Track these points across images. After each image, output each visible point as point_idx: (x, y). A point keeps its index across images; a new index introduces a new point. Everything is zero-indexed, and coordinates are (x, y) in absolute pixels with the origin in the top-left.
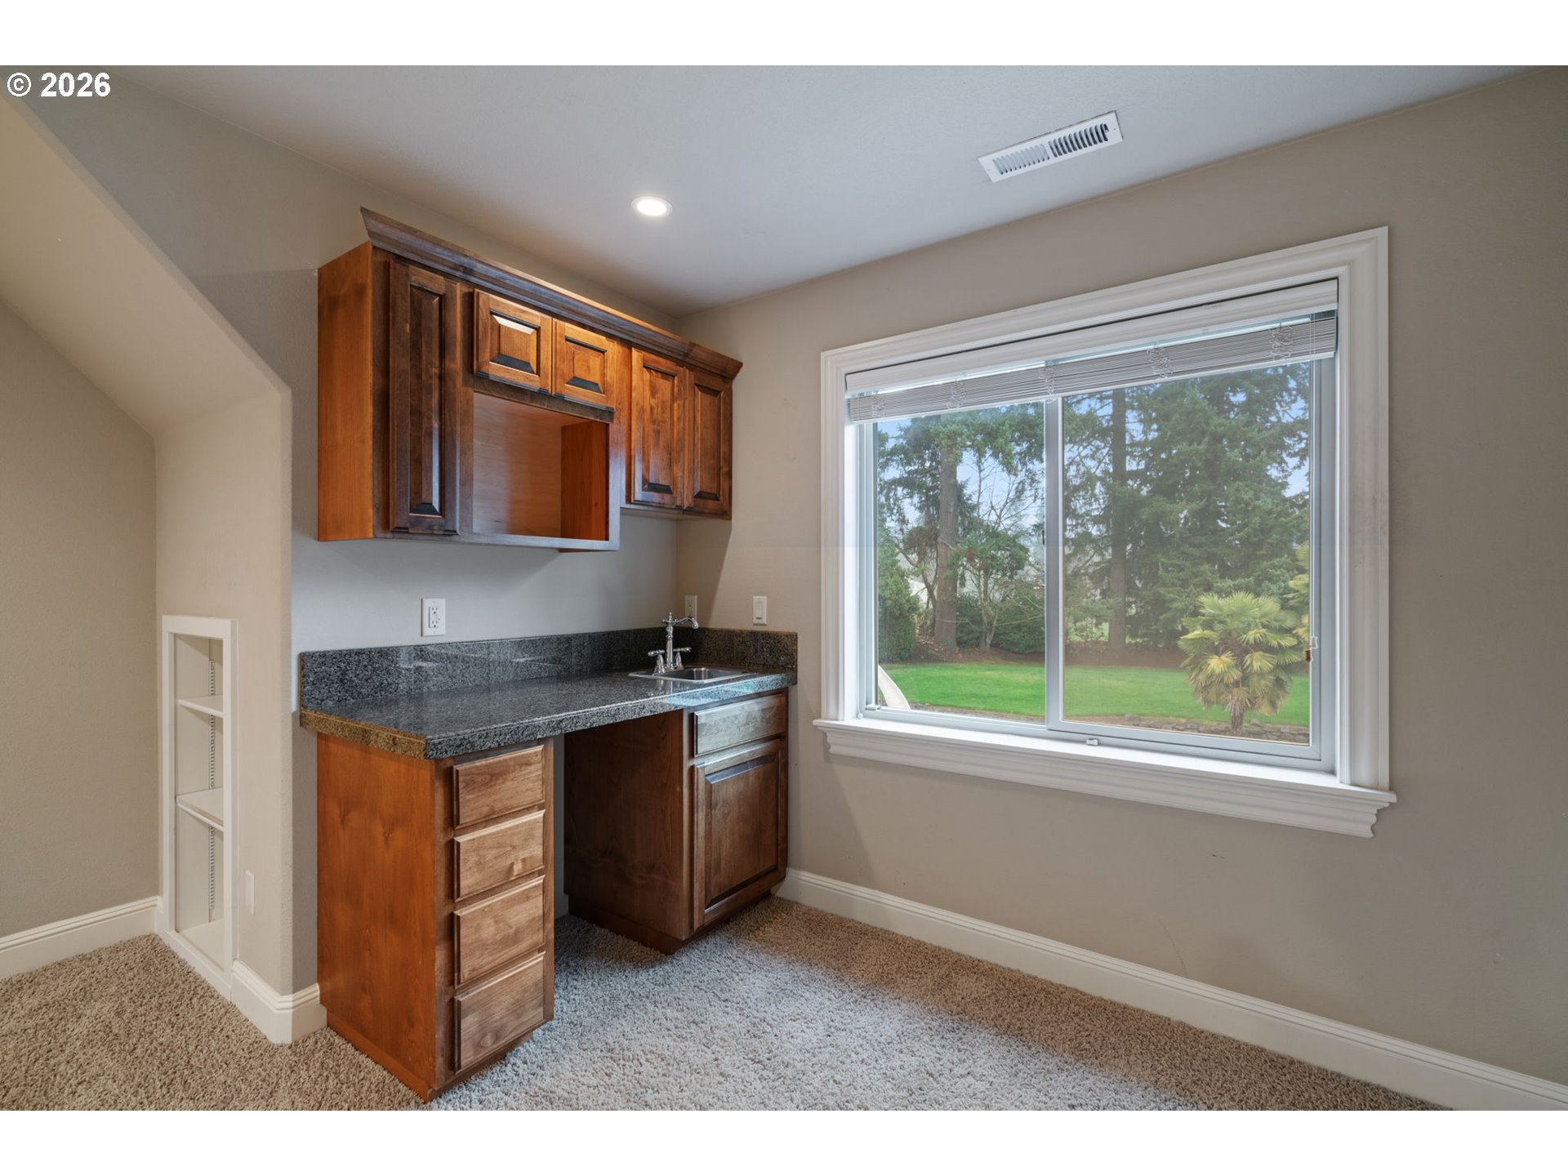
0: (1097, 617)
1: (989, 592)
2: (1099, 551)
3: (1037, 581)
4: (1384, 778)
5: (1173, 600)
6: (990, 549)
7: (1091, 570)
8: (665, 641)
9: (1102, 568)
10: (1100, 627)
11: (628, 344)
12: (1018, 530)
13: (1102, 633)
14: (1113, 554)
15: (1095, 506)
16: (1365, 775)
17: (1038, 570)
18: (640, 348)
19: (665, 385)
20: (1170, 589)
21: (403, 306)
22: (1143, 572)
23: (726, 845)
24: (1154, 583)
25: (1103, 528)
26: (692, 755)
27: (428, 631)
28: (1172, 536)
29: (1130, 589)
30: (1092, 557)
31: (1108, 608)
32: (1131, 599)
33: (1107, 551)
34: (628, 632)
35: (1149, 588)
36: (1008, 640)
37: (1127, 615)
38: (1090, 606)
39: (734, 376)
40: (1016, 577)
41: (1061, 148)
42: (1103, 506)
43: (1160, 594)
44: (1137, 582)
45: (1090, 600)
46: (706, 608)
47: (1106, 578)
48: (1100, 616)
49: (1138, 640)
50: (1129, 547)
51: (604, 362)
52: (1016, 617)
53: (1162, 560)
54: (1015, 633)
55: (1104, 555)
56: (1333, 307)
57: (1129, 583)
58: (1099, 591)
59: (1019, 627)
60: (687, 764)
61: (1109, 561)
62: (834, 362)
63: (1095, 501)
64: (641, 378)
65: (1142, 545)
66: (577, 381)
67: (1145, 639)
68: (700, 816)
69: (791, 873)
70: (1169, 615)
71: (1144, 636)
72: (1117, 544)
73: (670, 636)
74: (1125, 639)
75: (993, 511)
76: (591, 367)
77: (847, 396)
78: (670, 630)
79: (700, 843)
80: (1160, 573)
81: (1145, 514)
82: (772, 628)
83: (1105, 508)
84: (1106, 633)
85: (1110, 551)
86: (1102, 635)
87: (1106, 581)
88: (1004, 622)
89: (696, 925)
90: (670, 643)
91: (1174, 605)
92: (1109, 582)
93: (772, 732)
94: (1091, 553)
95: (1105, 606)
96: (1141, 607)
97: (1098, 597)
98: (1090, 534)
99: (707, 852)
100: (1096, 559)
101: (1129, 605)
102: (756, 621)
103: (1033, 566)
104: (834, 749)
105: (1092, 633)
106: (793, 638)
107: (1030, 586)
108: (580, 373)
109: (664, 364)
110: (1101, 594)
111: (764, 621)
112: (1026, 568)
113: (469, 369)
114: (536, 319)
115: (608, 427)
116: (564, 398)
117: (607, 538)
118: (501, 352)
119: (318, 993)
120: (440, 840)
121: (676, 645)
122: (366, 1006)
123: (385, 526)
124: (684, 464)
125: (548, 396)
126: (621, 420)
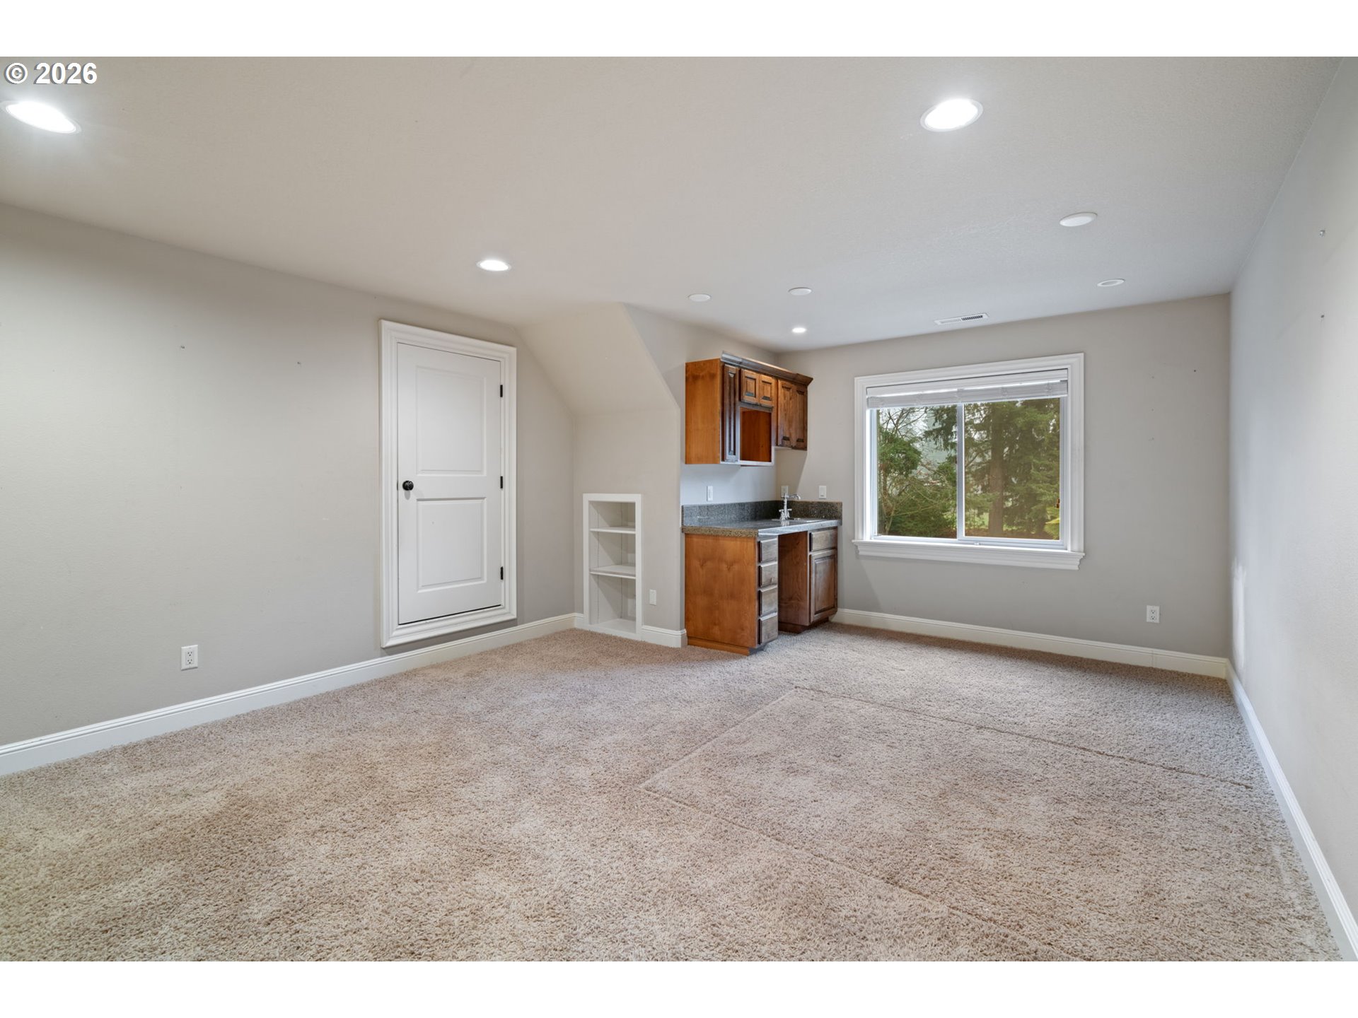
0: (978, 508)
1: (887, 487)
2: (981, 453)
3: (928, 478)
4: (1082, 549)
5: (1042, 494)
6: (889, 452)
7: (973, 469)
8: (783, 505)
9: (983, 468)
10: (981, 516)
11: (777, 378)
12: (912, 436)
13: (983, 522)
14: (993, 456)
15: (977, 415)
16: (1076, 548)
17: (929, 469)
18: (782, 379)
19: (788, 393)
20: (1041, 485)
21: (727, 380)
22: (1018, 471)
23: (820, 592)
24: (1027, 480)
25: (984, 434)
26: (810, 550)
27: (709, 499)
28: (1043, 440)
29: (1007, 485)
30: (974, 458)
31: (988, 501)
32: (1008, 494)
33: (987, 453)
34: (762, 502)
35: (1023, 484)
36: (903, 528)
37: (1004, 507)
38: (973, 499)
39: (808, 384)
40: (910, 476)
41: (964, 319)
42: (984, 416)
43: (1032, 489)
44: (1013, 479)
45: (972, 494)
46: (793, 491)
47: (987, 476)
48: (982, 507)
49: (1014, 528)
50: (1006, 450)
51: (771, 387)
52: (910, 509)
53: (1034, 460)
54: (909, 522)
55: (985, 457)
56: (1066, 379)
57: (1006, 481)
58: (980, 487)
59: (912, 517)
60: (809, 554)
61: (989, 462)
62: (861, 382)
63: (977, 411)
64: (781, 391)
65: (1017, 448)
66: (765, 398)
67: (1020, 527)
68: (813, 575)
69: (839, 610)
70: (1040, 506)
71: (1018, 524)
72: (996, 447)
73: (786, 503)
74: (1002, 527)
75: (891, 421)
76: (768, 391)
77: (867, 397)
78: (786, 501)
79: (813, 587)
80: (1032, 471)
81: (1020, 422)
82: (829, 500)
83: (985, 417)
84: (987, 523)
85: (990, 453)
86: (983, 523)
87: (987, 478)
88: (900, 512)
89: (812, 621)
90: (785, 507)
91: (1044, 499)
92: (989, 479)
93: (830, 546)
94: (974, 454)
95: (986, 499)
96: (1017, 500)
97: (980, 492)
98: (973, 439)
99: (816, 592)
100: (978, 460)
101: (1006, 498)
102: (820, 497)
103: (924, 466)
104: (861, 553)
105: (974, 522)
106: (841, 504)
107: (921, 482)
108: (766, 395)
109: (788, 384)
110: (982, 489)
111: (825, 497)
112: (919, 468)
113: (740, 400)
114: (754, 375)
115: (770, 414)
116: (761, 405)
117: (770, 461)
118: (747, 391)
119: (685, 631)
120: (757, 565)
121: (788, 508)
122: (716, 630)
123: (723, 460)
124: (794, 427)
125: (756, 405)
126: (775, 410)
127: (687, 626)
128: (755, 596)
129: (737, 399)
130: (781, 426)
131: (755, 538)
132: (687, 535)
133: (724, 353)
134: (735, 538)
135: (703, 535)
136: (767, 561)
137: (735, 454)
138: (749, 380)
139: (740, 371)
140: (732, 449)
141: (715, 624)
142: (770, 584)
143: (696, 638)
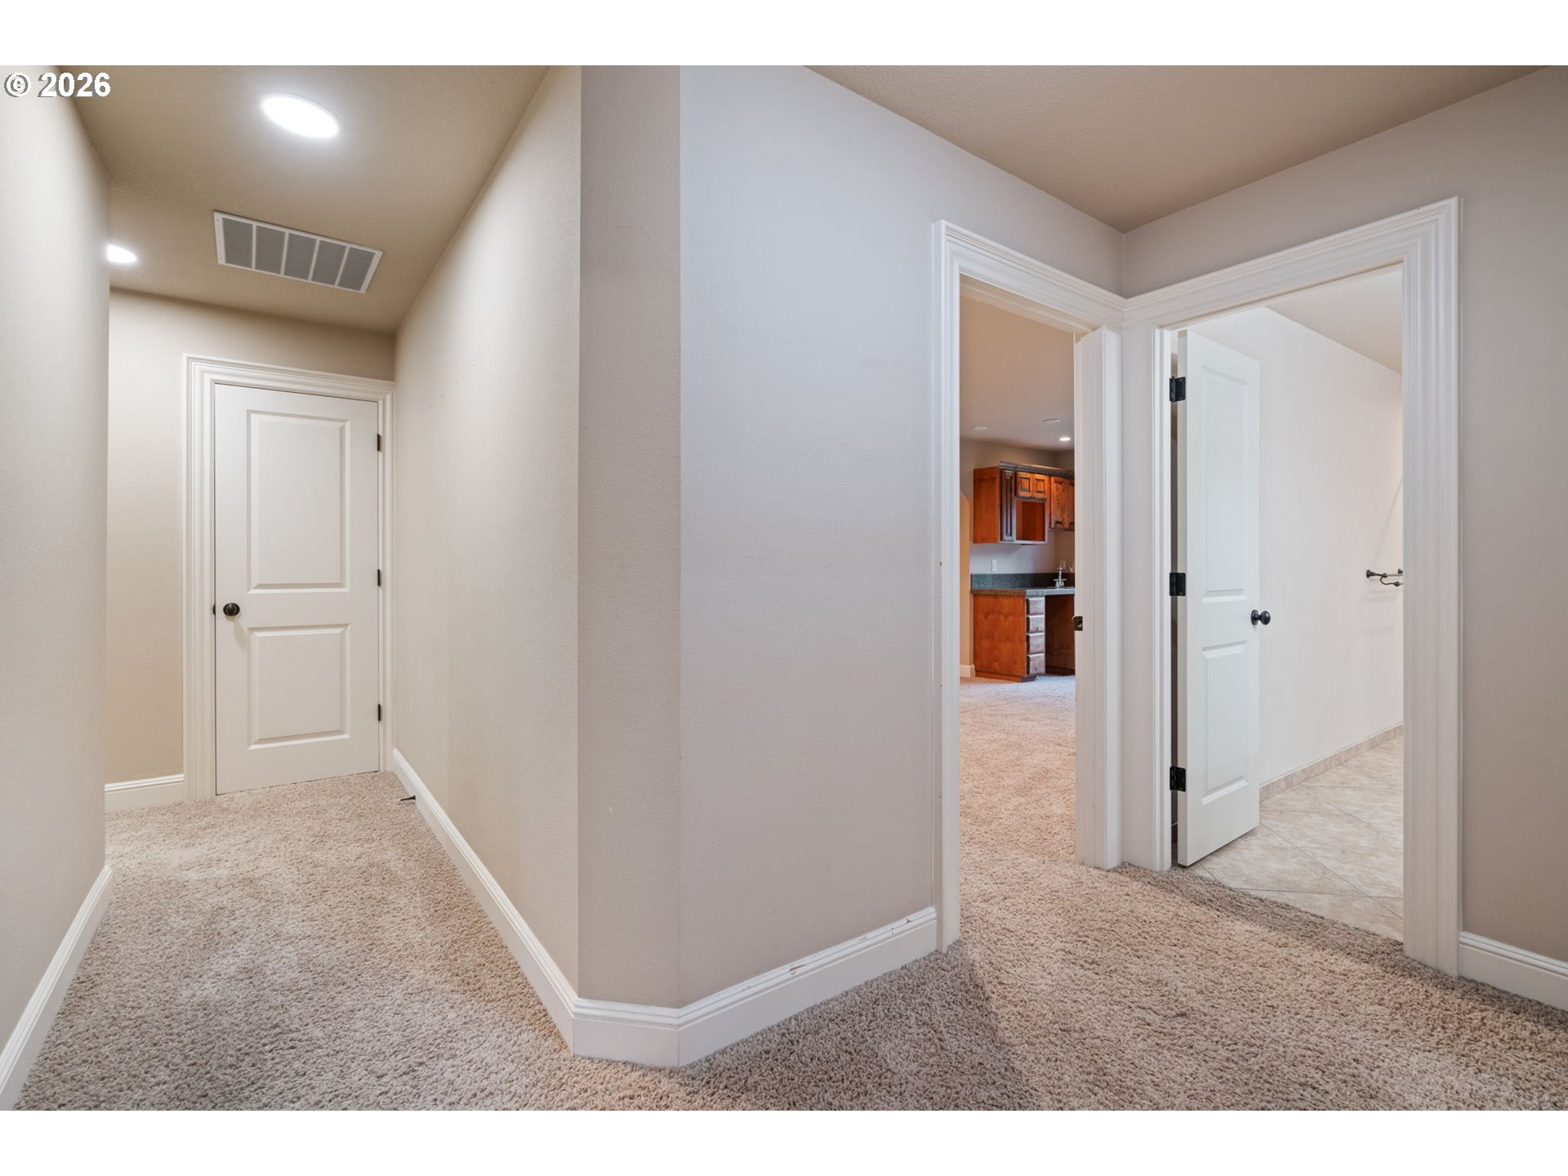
8: (1058, 575)
11: (1050, 476)
18: (1053, 476)
19: (1060, 487)
21: (1004, 482)
34: (1041, 573)
51: (1044, 484)
64: (1054, 485)
66: (1039, 492)
73: (1060, 574)
76: (1041, 486)
78: (1060, 572)
90: (1060, 577)
108: (1039, 489)
109: (1060, 479)
113: (1015, 494)
114: (1029, 475)
115: (1044, 504)
116: (1034, 498)
117: (1044, 540)
118: (1021, 488)
119: (973, 666)
120: (1026, 616)
121: (1062, 578)
122: (996, 664)
123: (1001, 540)
124: (1066, 512)
125: (1030, 498)
126: (1048, 501)
127: (974, 664)
128: (1025, 639)
129: (1013, 494)
130: (1052, 514)
131: (1024, 597)
132: (975, 595)
133: (1001, 462)
134: (1010, 596)
135: (986, 595)
136: (1034, 614)
137: (1011, 535)
138: (1023, 480)
139: (1016, 475)
140: (1009, 532)
141: (995, 660)
142: (1037, 631)
143: (981, 671)
